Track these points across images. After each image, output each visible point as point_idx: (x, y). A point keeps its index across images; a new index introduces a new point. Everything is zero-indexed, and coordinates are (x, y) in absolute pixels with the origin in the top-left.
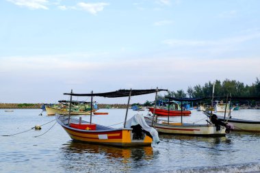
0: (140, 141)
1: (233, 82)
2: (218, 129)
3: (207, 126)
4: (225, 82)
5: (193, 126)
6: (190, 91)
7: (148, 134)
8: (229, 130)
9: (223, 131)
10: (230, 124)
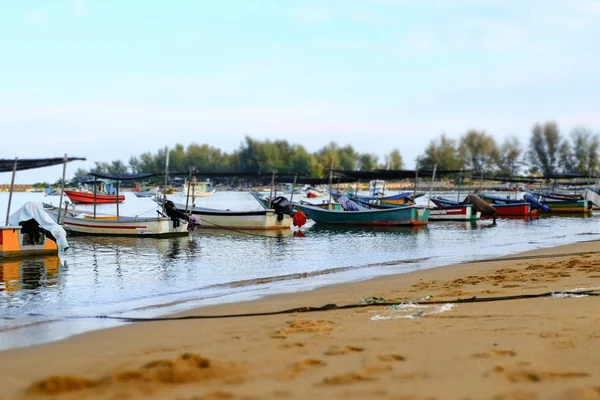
0: (36, 247)
1: (205, 148)
2: (176, 225)
3: (158, 220)
4: (191, 148)
5: (136, 220)
6: (133, 162)
7: (49, 235)
8: (193, 225)
9: (184, 227)
10: (194, 216)
